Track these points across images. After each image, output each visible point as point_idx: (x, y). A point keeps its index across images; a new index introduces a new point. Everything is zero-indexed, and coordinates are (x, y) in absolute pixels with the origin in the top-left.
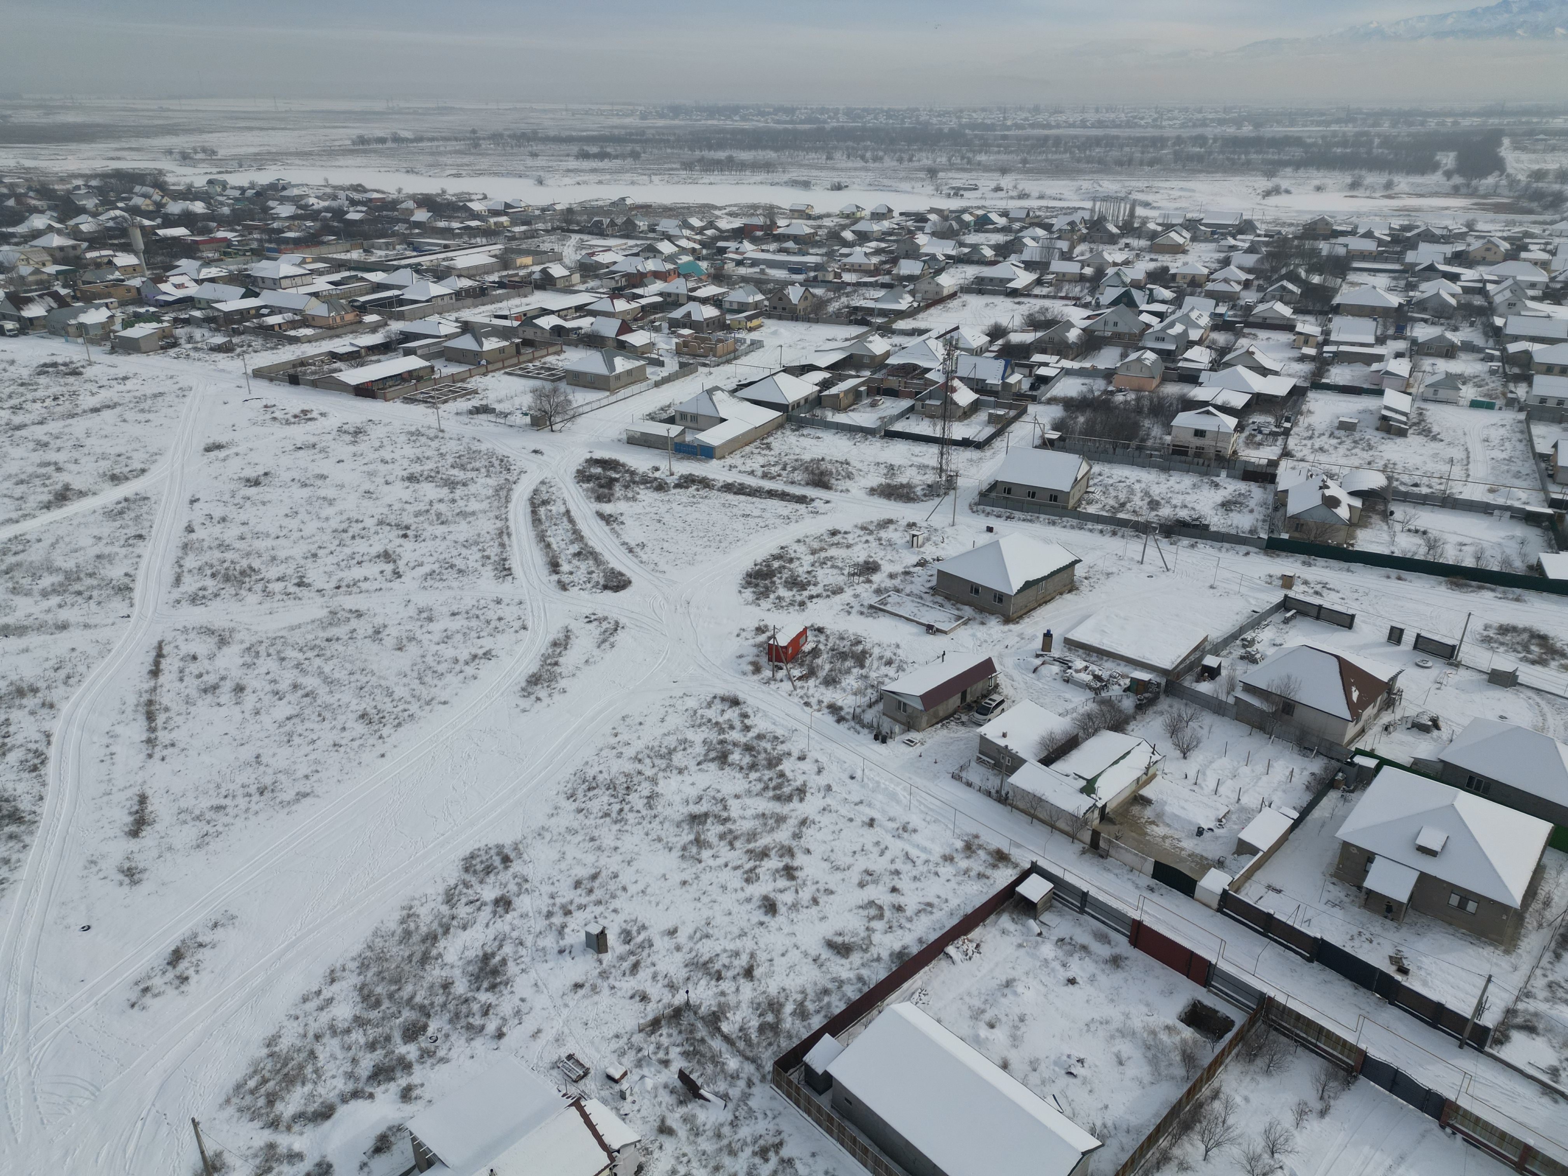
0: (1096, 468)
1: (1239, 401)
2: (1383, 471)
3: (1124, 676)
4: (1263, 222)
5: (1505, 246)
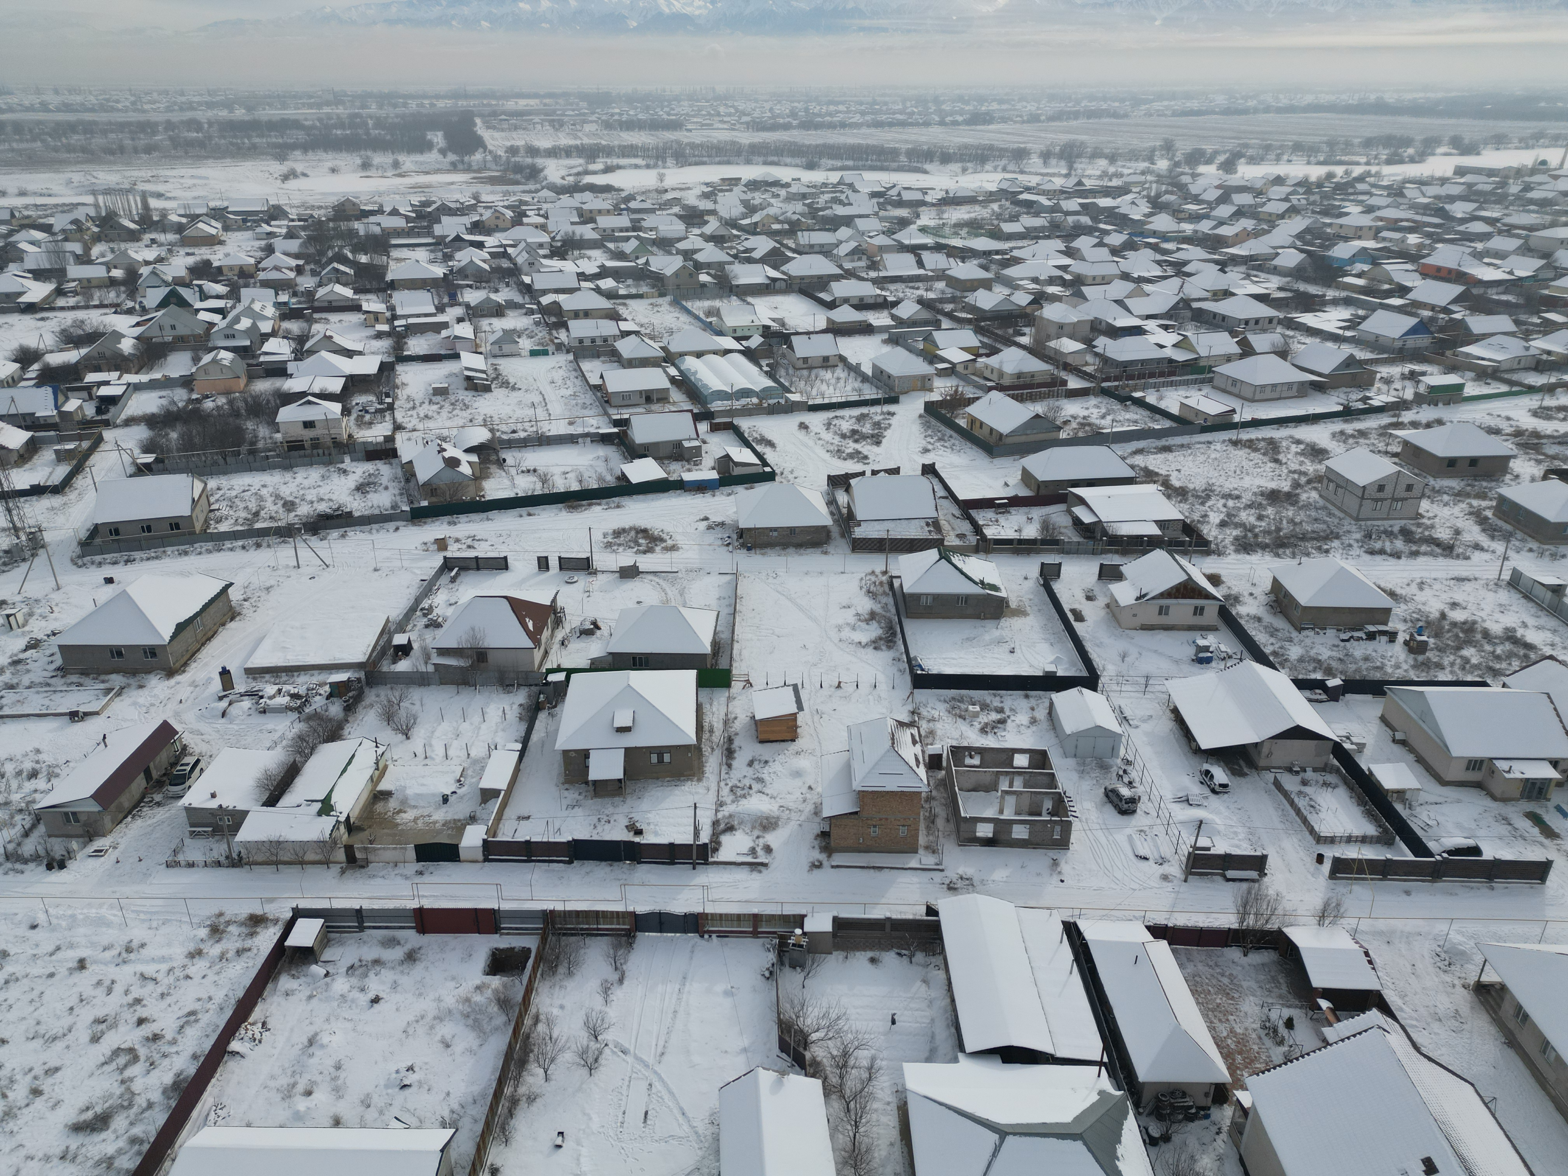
0: (212, 483)
1: (336, 386)
2: (485, 425)
3: (321, 685)
4: (292, 207)
5: (509, 214)
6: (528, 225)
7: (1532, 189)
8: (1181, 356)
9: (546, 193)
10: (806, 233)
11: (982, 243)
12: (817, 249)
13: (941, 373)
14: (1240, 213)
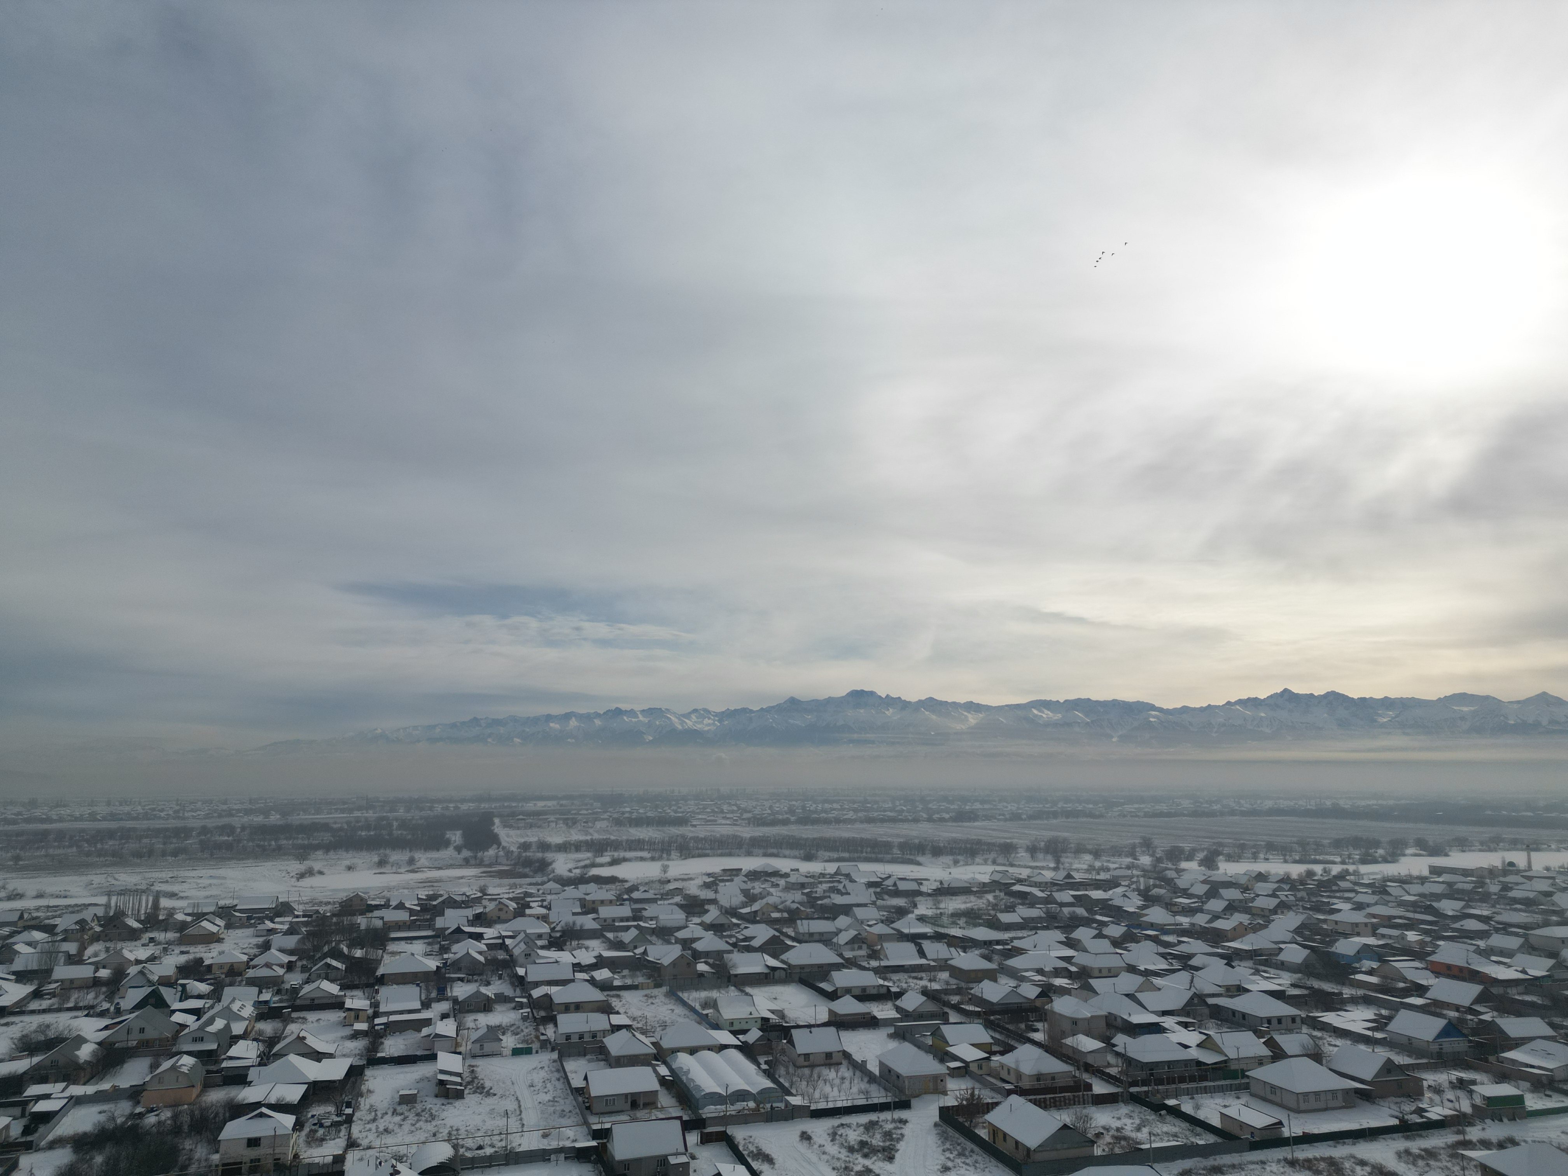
1: (295, 1094)
2: (449, 1140)
4: (299, 903)
5: (513, 905)
6: (530, 916)
7: (1511, 889)
8: (1209, 1058)
9: (551, 885)
10: (805, 922)
11: (982, 933)
12: (816, 937)
13: (955, 1073)
14: (1232, 908)
